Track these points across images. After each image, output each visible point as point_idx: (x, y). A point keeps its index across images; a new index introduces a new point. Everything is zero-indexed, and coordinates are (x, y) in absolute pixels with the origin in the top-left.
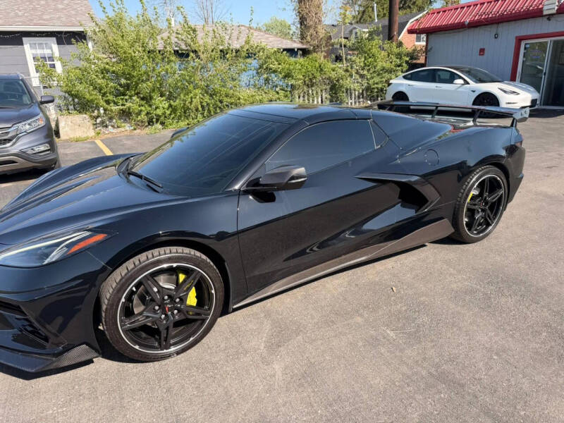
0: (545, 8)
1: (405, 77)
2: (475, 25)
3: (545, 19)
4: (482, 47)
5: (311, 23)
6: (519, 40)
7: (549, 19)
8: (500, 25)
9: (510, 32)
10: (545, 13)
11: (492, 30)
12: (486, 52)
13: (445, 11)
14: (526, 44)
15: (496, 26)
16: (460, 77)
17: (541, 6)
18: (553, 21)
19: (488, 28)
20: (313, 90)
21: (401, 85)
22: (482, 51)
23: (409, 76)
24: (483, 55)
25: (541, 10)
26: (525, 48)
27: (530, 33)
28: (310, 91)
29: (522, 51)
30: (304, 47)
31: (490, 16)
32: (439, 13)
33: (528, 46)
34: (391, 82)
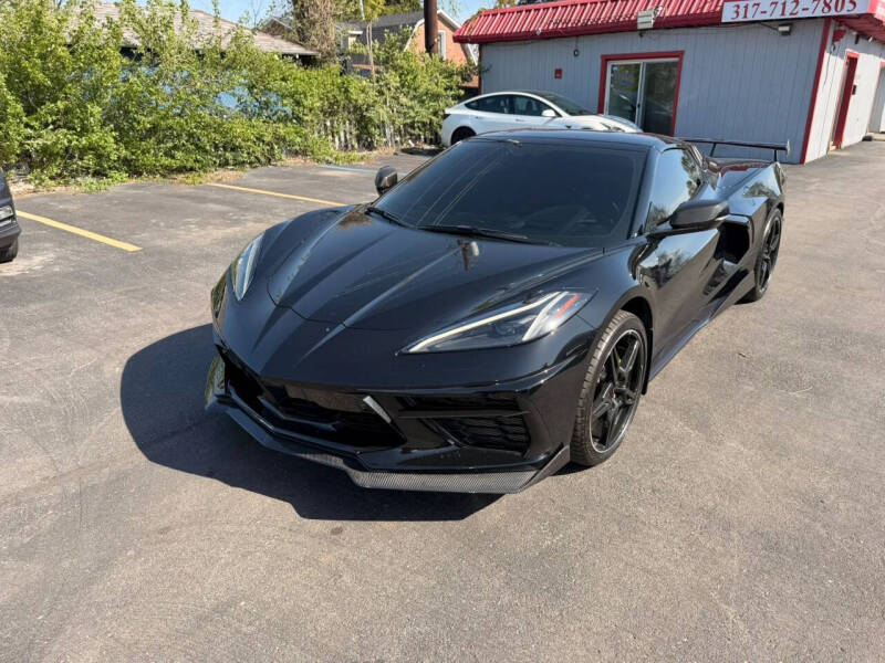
0: (640, 20)
1: (468, 106)
2: (548, 36)
3: (637, 34)
4: (558, 68)
5: (317, 16)
6: (606, 59)
7: (641, 35)
8: (581, 38)
9: (594, 49)
10: (640, 27)
11: (572, 44)
12: (563, 74)
13: (503, 14)
14: (613, 66)
15: (574, 39)
16: (550, 108)
17: (633, 18)
18: (645, 37)
19: (565, 42)
20: (332, 122)
21: (465, 117)
22: (558, 73)
23: (474, 104)
24: (560, 77)
25: (634, 23)
26: (612, 72)
27: (619, 51)
28: (328, 124)
29: (609, 75)
30: (309, 52)
31: (570, 25)
32: (494, 15)
33: (615, 69)
34: (447, 111)
